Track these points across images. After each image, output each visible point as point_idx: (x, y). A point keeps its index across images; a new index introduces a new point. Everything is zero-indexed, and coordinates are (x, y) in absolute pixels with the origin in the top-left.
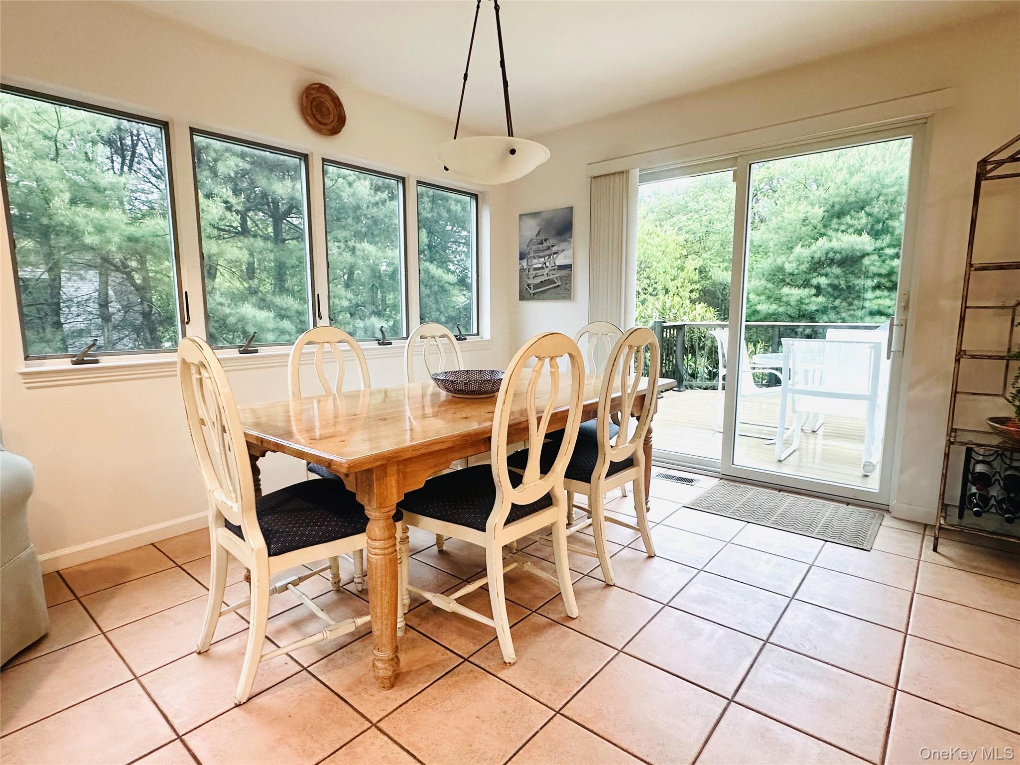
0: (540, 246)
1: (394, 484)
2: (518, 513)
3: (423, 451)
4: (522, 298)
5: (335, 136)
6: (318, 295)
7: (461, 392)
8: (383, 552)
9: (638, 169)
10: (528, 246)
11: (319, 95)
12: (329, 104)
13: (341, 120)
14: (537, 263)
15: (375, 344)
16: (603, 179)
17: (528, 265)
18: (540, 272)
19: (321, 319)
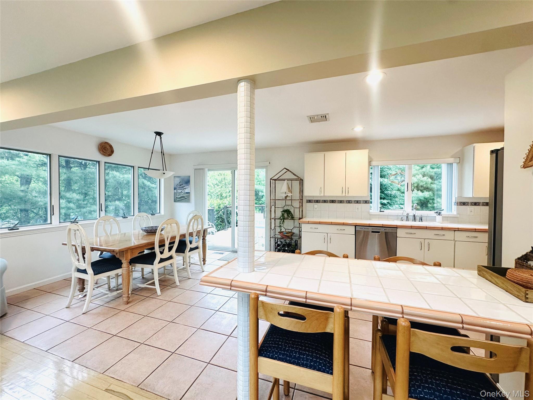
0: (180, 186)
1: (130, 255)
2: (162, 260)
3: (137, 246)
4: (175, 201)
5: (110, 157)
6: (101, 204)
7: (149, 232)
8: (126, 270)
9: (207, 169)
10: (177, 186)
11: (105, 145)
12: (108, 147)
13: (112, 152)
14: (179, 191)
15: (121, 218)
16: (198, 170)
17: (176, 191)
18: (180, 194)
19: (102, 211)
